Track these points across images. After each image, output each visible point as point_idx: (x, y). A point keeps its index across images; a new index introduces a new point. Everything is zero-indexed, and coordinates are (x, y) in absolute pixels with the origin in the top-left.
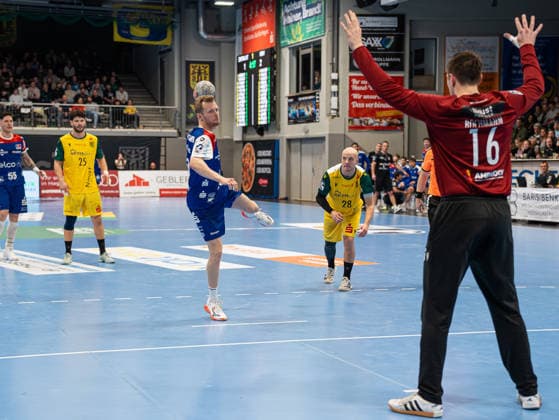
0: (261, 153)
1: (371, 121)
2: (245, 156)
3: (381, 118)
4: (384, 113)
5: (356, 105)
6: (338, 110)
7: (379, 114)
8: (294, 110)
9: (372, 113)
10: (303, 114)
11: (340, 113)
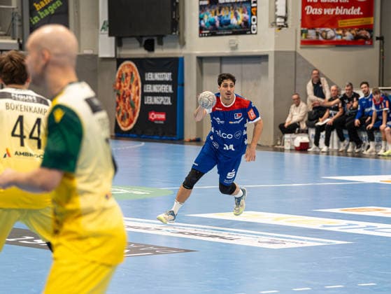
0: (150, 76)
1: (331, 33)
2: (120, 79)
3: (344, 29)
4: (349, 23)
5: (311, 10)
6: (286, 18)
7: (341, 23)
8: (210, 16)
9: (332, 21)
10: (228, 23)
11: (289, 22)
